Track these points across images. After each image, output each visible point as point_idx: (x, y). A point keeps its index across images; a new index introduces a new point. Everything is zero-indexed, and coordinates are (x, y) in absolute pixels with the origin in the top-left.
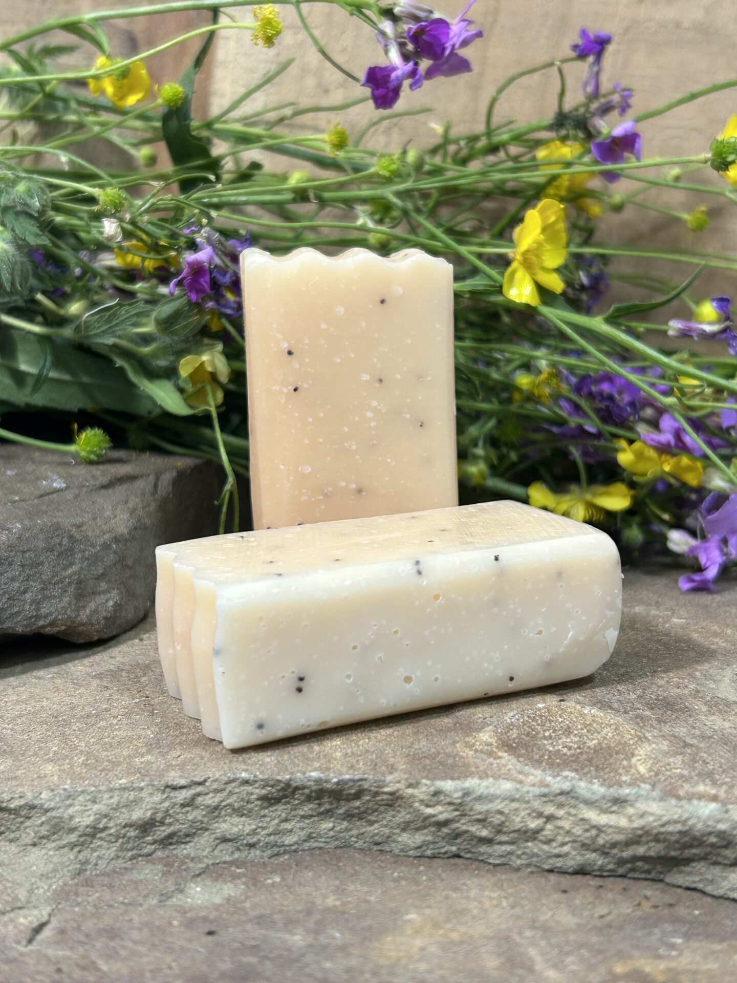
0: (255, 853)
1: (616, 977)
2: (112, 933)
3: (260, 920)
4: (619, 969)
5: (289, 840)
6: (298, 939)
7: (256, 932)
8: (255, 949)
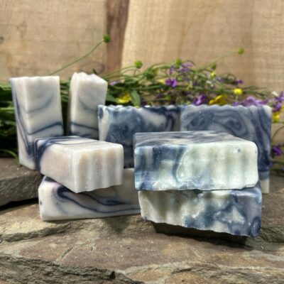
0: (136, 233)
1: (212, 257)
2: (108, 249)
3: (138, 246)
4: (213, 255)
5: (143, 230)
6: (147, 250)
7: (137, 248)
8: (138, 252)
